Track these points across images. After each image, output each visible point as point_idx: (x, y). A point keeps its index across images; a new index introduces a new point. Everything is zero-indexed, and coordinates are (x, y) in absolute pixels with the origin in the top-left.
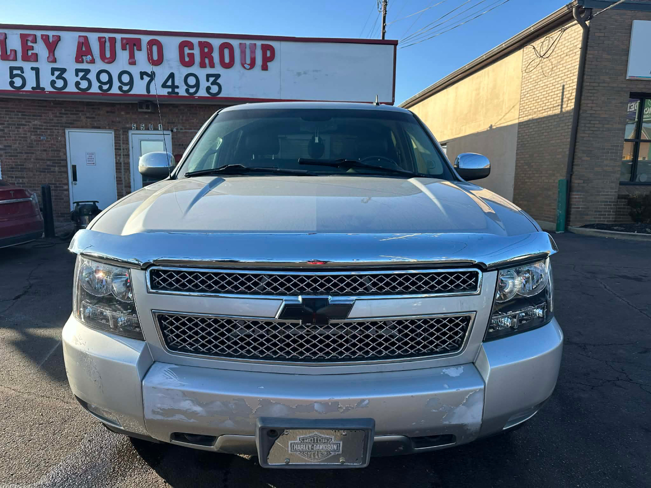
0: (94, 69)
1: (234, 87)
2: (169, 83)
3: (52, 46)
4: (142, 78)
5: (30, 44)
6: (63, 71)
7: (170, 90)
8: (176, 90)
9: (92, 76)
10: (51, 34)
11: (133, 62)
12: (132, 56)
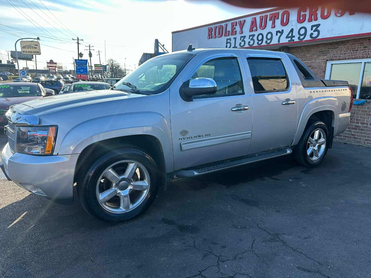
0: (256, 33)
1: (328, 31)
2: (290, 35)
3: (242, 25)
4: (277, 35)
5: (234, 27)
6: (245, 37)
7: (290, 39)
8: (293, 39)
9: (255, 38)
10: (241, 20)
11: (273, 27)
12: (274, 23)
